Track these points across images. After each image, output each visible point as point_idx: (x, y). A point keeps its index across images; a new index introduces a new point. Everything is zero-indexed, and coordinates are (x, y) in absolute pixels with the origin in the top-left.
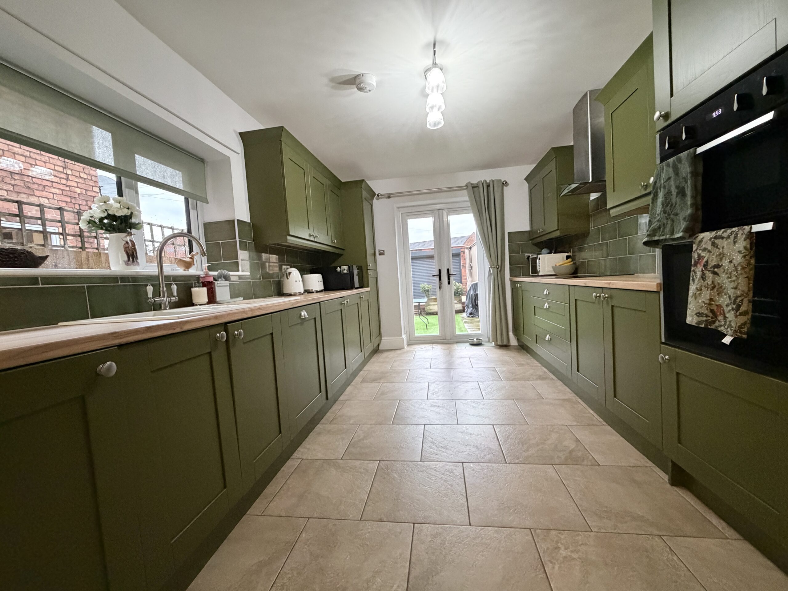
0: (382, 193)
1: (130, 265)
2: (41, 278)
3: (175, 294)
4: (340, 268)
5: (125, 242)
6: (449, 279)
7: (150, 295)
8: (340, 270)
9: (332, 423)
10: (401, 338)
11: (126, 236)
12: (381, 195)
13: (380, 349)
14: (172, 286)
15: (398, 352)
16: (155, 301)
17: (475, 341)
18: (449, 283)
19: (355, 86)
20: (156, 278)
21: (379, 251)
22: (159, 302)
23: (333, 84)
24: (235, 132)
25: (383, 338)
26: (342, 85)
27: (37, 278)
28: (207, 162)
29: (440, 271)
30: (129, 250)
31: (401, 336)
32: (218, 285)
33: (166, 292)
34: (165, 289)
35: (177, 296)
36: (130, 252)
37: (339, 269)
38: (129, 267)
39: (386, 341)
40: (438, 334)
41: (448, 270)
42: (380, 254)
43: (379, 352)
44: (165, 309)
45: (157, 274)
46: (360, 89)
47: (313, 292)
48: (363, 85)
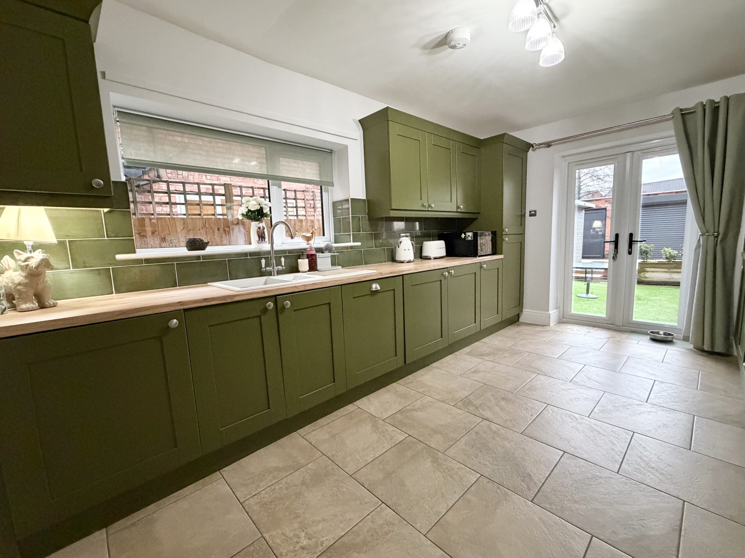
0: (537, 143)
1: (260, 243)
2: (202, 256)
3: (283, 264)
4: (465, 234)
5: (257, 228)
6: (630, 246)
7: (263, 266)
8: (465, 237)
9: (406, 385)
10: (547, 313)
11: (259, 223)
12: (536, 145)
13: (520, 320)
14: (282, 259)
15: (539, 329)
16: (266, 270)
17: (661, 335)
18: (630, 253)
19: (447, 46)
20: (269, 253)
21: (530, 212)
22: (269, 270)
23: (427, 51)
24: (354, 120)
25: (524, 310)
26: (437, 49)
27: (200, 256)
28: (335, 151)
29: (617, 236)
30: (260, 233)
31: (548, 310)
32: (319, 256)
33: (275, 264)
34: (274, 261)
35: (284, 266)
36: (260, 235)
37: (463, 236)
38: (259, 244)
39: (527, 314)
40: (605, 316)
41: (631, 235)
42: (531, 215)
43: (519, 325)
44: (274, 275)
45: (270, 250)
46: (453, 47)
47: (430, 259)
48: (453, 43)
